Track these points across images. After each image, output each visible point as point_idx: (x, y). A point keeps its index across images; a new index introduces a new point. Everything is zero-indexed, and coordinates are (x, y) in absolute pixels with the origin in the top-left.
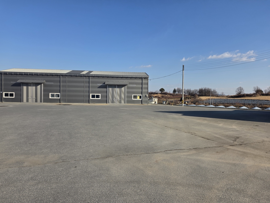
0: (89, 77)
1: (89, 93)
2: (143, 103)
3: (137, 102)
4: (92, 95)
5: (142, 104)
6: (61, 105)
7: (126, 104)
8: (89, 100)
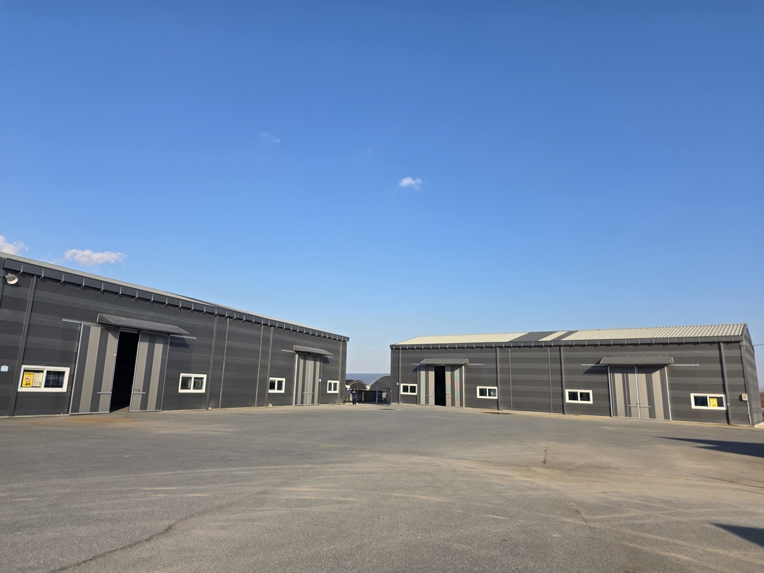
0: (560, 346)
1: (562, 386)
2: (732, 422)
3: (712, 416)
4: (569, 393)
5: (728, 423)
6: (501, 413)
7: (671, 421)
8: (563, 405)
